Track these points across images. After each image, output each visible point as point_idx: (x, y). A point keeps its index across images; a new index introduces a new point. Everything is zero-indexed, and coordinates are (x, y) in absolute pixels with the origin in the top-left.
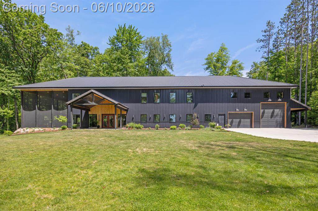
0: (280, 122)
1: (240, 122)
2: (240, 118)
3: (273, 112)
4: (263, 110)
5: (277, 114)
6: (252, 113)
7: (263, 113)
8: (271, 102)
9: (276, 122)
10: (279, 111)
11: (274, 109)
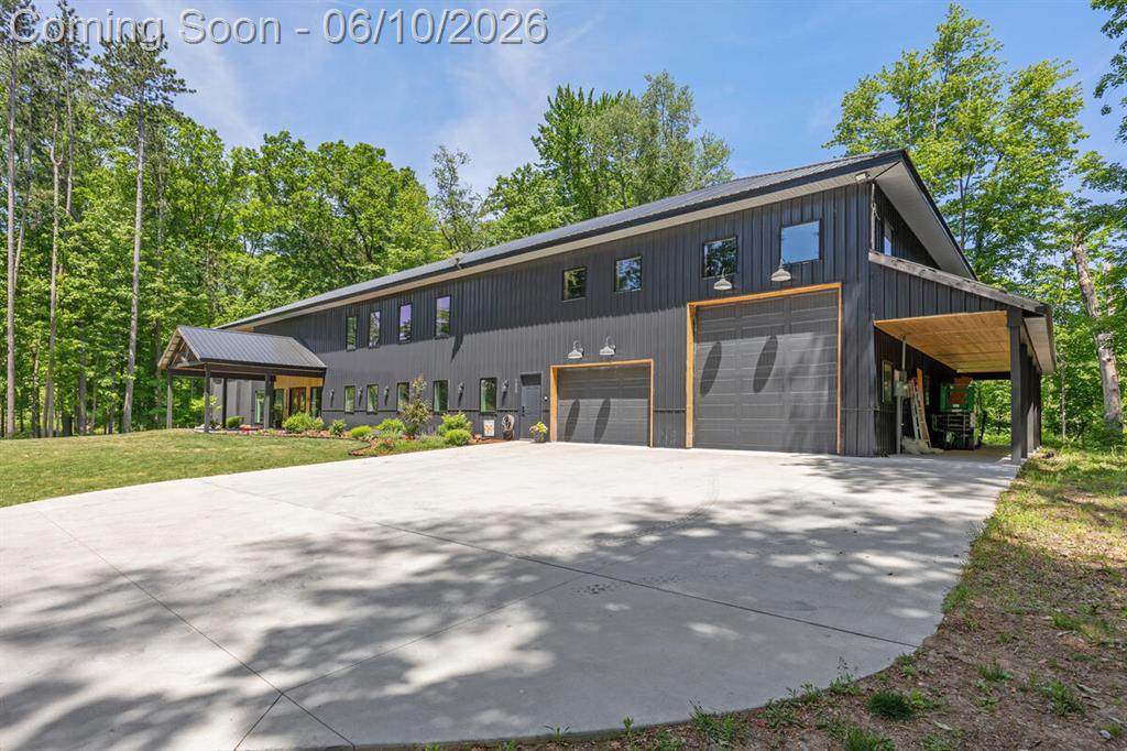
0: (817, 414)
1: (604, 412)
2: (607, 395)
3: (768, 357)
4: (709, 346)
5: (801, 361)
6: (647, 368)
7: (713, 361)
8: (732, 293)
9: (793, 415)
10: (814, 342)
11: (773, 332)
